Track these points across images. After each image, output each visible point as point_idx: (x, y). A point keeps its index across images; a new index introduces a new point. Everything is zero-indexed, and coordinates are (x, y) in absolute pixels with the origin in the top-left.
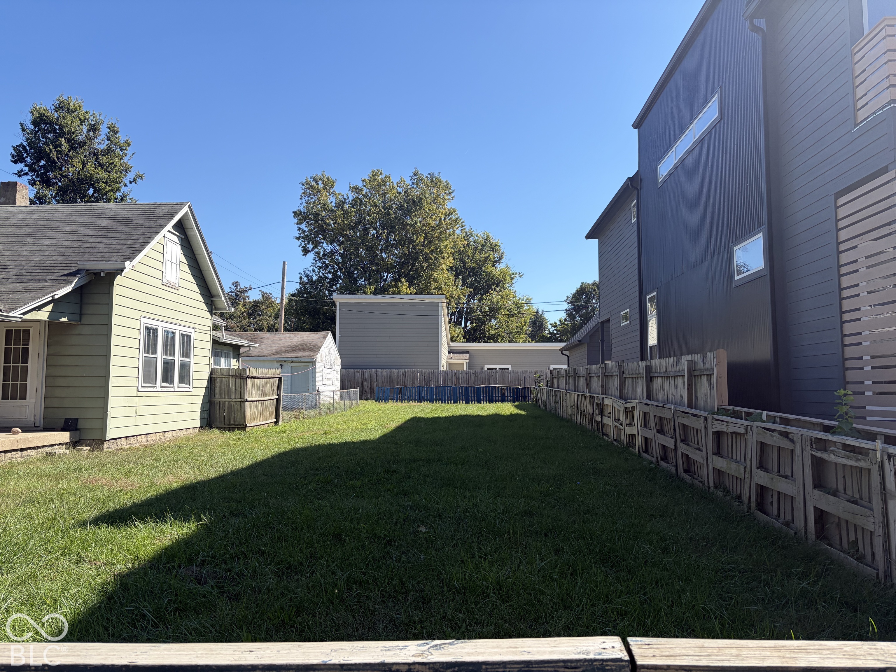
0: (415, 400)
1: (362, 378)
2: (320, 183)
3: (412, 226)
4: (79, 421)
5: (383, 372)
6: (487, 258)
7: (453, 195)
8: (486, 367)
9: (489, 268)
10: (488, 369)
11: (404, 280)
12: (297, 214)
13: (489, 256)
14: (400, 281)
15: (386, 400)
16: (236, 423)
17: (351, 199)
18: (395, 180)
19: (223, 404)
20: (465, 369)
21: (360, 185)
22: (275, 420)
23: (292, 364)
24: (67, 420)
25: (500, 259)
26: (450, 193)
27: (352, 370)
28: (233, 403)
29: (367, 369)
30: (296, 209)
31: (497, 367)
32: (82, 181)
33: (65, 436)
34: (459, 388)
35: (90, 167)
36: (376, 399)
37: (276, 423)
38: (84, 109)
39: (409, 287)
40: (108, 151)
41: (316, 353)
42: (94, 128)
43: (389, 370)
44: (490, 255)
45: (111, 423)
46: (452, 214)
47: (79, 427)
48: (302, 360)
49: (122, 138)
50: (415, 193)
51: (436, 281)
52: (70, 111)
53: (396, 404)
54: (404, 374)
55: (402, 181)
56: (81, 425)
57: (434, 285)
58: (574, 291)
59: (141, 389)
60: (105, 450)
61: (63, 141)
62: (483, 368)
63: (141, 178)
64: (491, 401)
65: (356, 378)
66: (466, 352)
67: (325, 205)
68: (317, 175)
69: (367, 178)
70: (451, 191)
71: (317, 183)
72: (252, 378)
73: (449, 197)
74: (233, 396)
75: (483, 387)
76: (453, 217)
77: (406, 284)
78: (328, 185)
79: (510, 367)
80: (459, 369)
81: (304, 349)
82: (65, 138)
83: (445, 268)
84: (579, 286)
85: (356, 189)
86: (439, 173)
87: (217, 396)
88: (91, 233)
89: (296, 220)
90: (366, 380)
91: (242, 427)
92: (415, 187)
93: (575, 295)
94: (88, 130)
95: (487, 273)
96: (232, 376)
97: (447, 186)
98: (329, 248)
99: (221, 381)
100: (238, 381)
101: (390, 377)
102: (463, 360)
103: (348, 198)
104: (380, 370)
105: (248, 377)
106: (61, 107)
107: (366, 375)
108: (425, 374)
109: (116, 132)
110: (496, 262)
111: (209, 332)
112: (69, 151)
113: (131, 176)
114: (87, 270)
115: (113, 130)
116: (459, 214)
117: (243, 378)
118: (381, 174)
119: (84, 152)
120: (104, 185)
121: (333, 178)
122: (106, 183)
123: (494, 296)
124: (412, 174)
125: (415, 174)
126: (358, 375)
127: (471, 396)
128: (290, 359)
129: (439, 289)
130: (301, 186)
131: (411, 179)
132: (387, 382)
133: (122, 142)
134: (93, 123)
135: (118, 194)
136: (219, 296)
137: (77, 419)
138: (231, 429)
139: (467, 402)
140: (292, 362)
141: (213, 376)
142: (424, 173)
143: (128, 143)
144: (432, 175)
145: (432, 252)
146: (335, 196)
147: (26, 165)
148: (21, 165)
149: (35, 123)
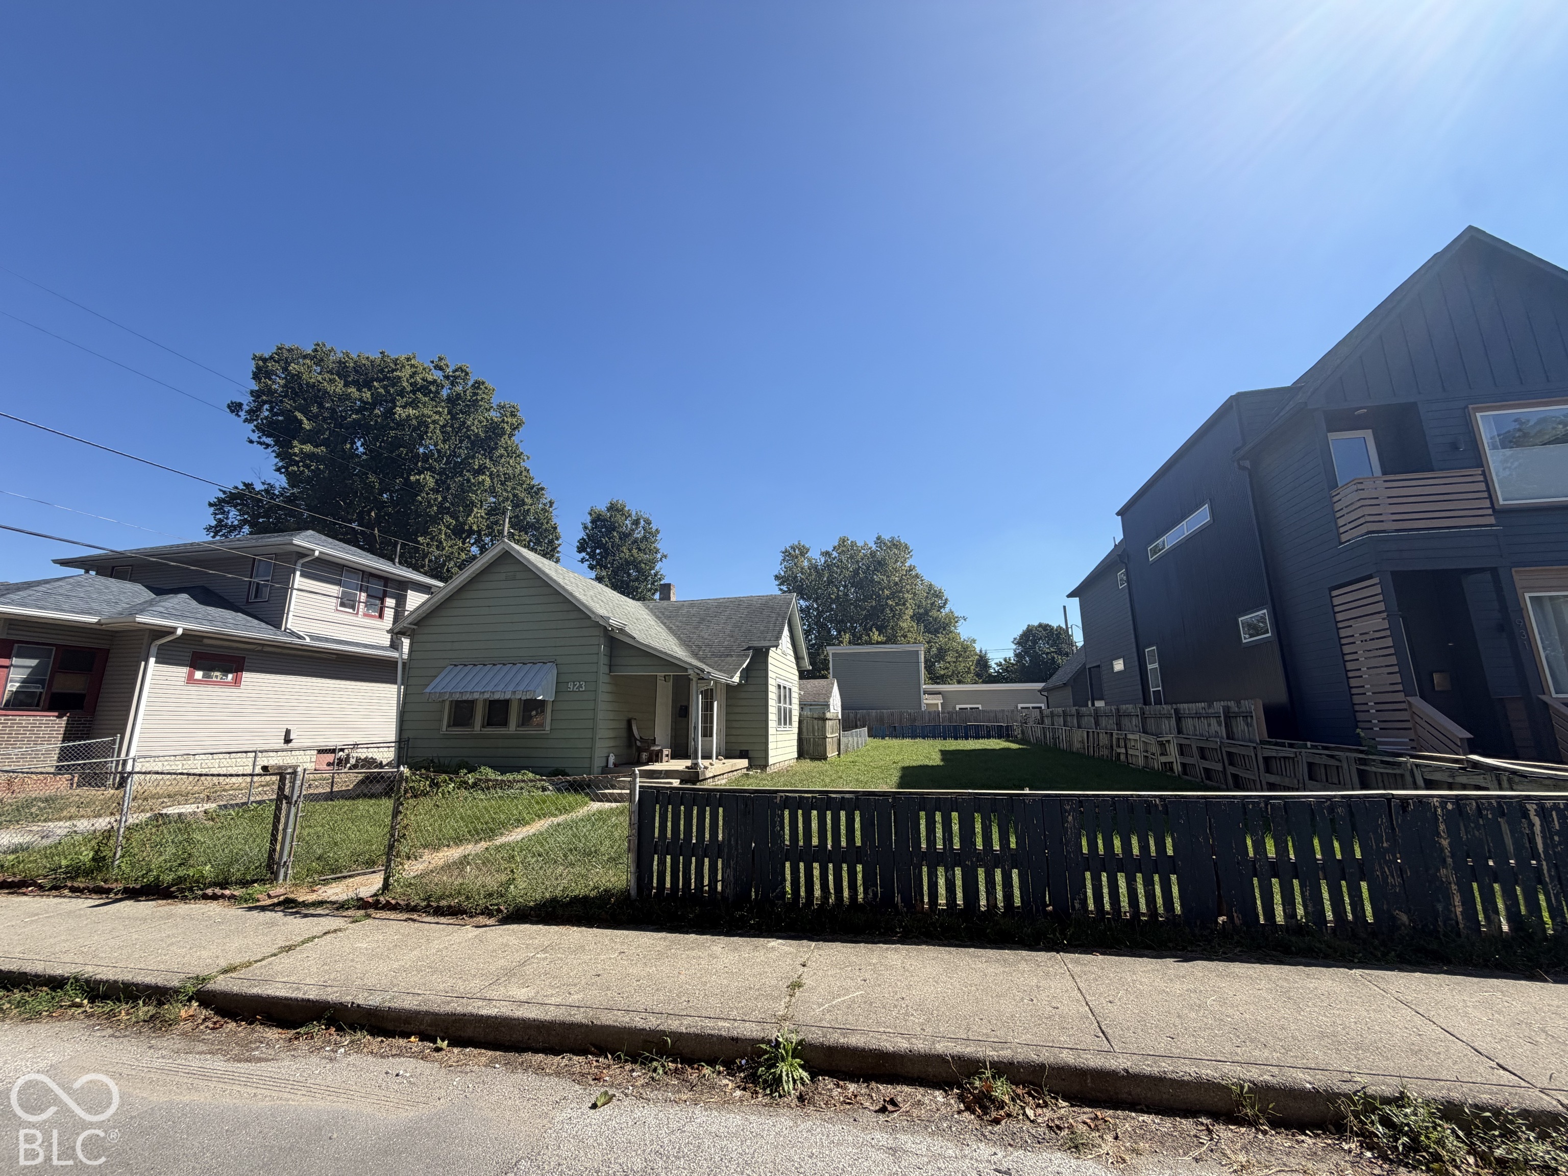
0: (909, 737)
2: (797, 551)
3: (879, 583)
4: (750, 752)
5: (873, 713)
6: (932, 604)
7: (911, 554)
8: (958, 707)
9: (934, 613)
10: (961, 708)
11: (874, 630)
12: (777, 577)
14: (871, 631)
15: (883, 738)
16: (822, 757)
17: (823, 562)
18: (860, 544)
19: (812, 741)
20: (941, 709)
21: (830, 550)
22: (838, 753)
24: (741, 751)
25: (945, 604)
26: (909, 553)
27: (847, 711)
28: (817, 740)
29: (859, 710)
30: (776, 573)
31: (968, 706)
32: (628, 563)
34: (947, 726)
35: (635, 551)
37: (839, 755)
38: (626, 509)
40: (645, 538)
42: (636, 522)
43: (878, 711)
44: (935, 601)
46: (912, 570)
47: (749, 756)
48: (821, 704)
49: (654, 527)
50: (879, 555)
51: (901, 629)
52: (618, 510)
54: (892, 714)
55: (866, 544)
56: (751, 754)
58: (1020, 632)
59: (778, 729)
60: (768, 772)
61: (615, 534)
62: (956, 708)
63: (666, 557)
64: (977, 737)
65: (850, 718)
66: (939, 693)
67: (802, 568)
68: (794, 544)
69: (837, 544)
70: (909, 551)
71: (794, 551)
72: (830, 719)
73: (908, 556)
74: (817, 734)
76: (913, 573)
77: (877, 633)
78: (803, 551)
79: (980, 706)
80: (933, 709)
81: (819, 694)
82: (616, 532)
84: (1025, 628)
85: (827, 554)
86: (899, 537)
87: (805, 734)
89: (777, 583)
90: (871, 721)
91: (825, 758)
92: (879, 549)
93: (1022, 636)
94: (633, 524)
96: (816, 718)
97: (906, 547)
99: (807, 722)
102: (938, 701)
103: (820, 561)
104: (870, 711)
105: (827, 719)
106: (612, 508)
107: (859, 716)
108: (910, 714)
109: (649, 524)
110: (941, 607)
111: (797, 686)
112: (619, 541)
113: (659, 556)
115: (648, 522)
116: (918, 571)
117: (823, 720)
118: (848, 540)
119: (629, 541)
121: (807, 546)
123: (941, 639)
124: (875, 539)
125: (878, 538)
128: (809, 703)
129: (905, 636)
130: (782, 554)
131: (875, 543)
133: (654, 530)
134: (633, 518)
135: (653, 572)
137: (748, 751)
139: (956, 738)
140: (810, 707)
141: (801, 718)
142: (886, 537)
143: (657, 531)
144: (893, 538)
145: (897, 604)
146: (809, 560)
147: (588, 554)
148: (584, 554)
149: (593, 522)
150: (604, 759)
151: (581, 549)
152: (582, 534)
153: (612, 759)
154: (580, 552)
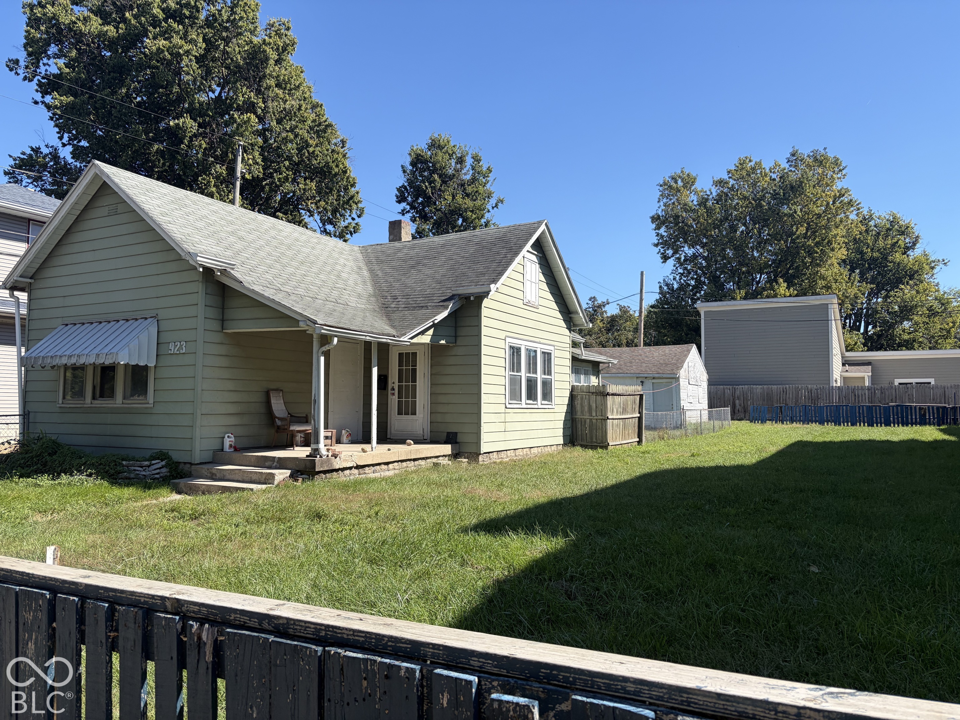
0: (800, 421)
1: (733, 395)
2: (679, 181)
3: (791, 215)
4: (459, 435)
5: (759, 388)
6: (894, 245)
7: (844, 172)
8: (897, 382)
9: (898, 257)
10: (900, 384)
11: (781, 280)
12: (654, 219)
13: (897, 242)
14: (777, 283)
15: (763, 421)
16: (599, 441)
17: (714, 194)
18: (767, 165)
19: (585, 422)
20: (867, 384)
21: (725, 177)
22: (638, 440)
23: (654, 381)
24: (448, 434)
25: (915, 243)
26: (841, 171)
27: (722, 387)
28: (594, 421)
29: (739, 385)
30: (653, 213)
31: (914, 381)
32: (452, 212)
33: (447, 449)
34: (859, 407)
35: (459, 198)
36: (751, 418)
38: (452, 144)
39: (788, 288)
40: (474, 180)
41: (680, 367)
42: (461, 161)
43: (765, 386)
44: (898, 240)
45: (484, 437)
46: (843, 195)
47: (458, 441)
48: (664, 376)
49: (484, 165)
50: (793, 177)
51: (823, 278)
52: (440, 147)
53: (776, 425)
54: (785, 391)
55: (776, 165)
57: (821, 283)
59: (508, 406)
60: (481, 463)
61: (436, 177)
62: (893, 383)
63: (502, 202)
64: (904, 423)
65: (726, 395)
66: (868, 363)
67: (685, 205)
68: (675, 173)
69: (733, 168)
70: (841, 168)
71: (676, 182)
72: (613, 395)
73: (839, 175)
74: (594, 414)
75: (893, 406)
76: (845, 199)
77: (784, 285)
78: (689, 182)
79: (932, 381)
80: (858, 384)
81: (667, 364)
82: (438, 174)
83: (835, 261)
85: (720, 183)
86: (825, 149)
87: (579, 413)
88: (461, 260)
89: (654, 226)
90: (738, 399)
91: (605, 446)
92: (793, 169)
94: (457, 163)
95: (895, 263)
96: (593, 393)
97: (836, 162)
98: (691, 252)
99: (582, 399)
100: (599, 398)
101: (767, 394)
102: (864, 374)
103: (711, 193)
104: (754, 386)
105: (608, 394)
106: (435, 145)
107: (738, 393)
108: (811, 390)
109: (479, 161)
110: (908, 249)
111: (568, 349)
112: (441, 186)
113: (493, 201)
114: (459, 295)
115: (477, 159)
116: (854, 195)
117: (603, 395)
118: (750, 161)
119: (453, 184)
120: (470, 214)
121: (694, 174)
122: (472, 211)
123: (906, 292)
124: (789, 156)
125: (793, 155)
126: (728, 392)
127: (876, 418)
128: (651, 375)
129: (828, 287)
130: (659, 187)
131: (788, 161)
132: (764, 400)
133: (484, 169)
134: (459, 155)
135: (483, 221)
136: (577, 313)
137: (456, 433)
138: (594, 448)
139: (871, 424)
140: (654, 378)
141: (574, 393)
142: (805, 151)
143: (489, 170)
144: (815, 152)
145: (817, 244)
146: (696, 193)
147: (408, 204)
148: (404, 205)
149: (413, 164)
150: (220, 440)
151: (401, 199)
152: (401, 180)
153: (228, 442)
154: (399, 202)
